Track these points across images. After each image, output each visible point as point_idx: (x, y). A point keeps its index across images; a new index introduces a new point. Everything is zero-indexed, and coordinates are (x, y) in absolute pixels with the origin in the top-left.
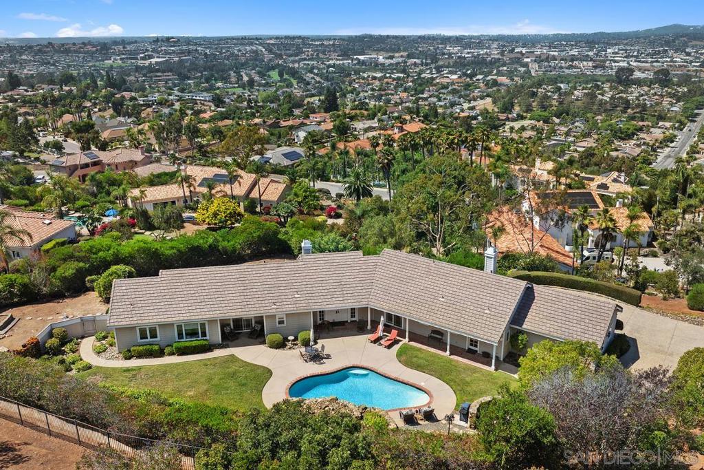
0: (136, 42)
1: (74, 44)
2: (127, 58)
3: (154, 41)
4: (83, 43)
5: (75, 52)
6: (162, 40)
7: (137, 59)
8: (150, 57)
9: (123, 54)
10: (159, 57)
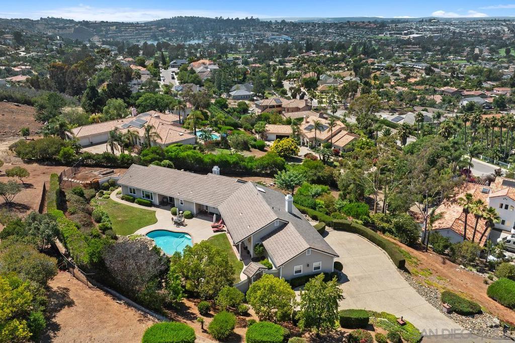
0: (407, 22)
1: (363, 22)
2: (395, 34)
3: (420, 22)
4: (369, 22)
5: (363, 28)
6: (426, 21)
7: (401, 34)
8: (411, 33)
9: (393, 30)
10: (418, 34)
